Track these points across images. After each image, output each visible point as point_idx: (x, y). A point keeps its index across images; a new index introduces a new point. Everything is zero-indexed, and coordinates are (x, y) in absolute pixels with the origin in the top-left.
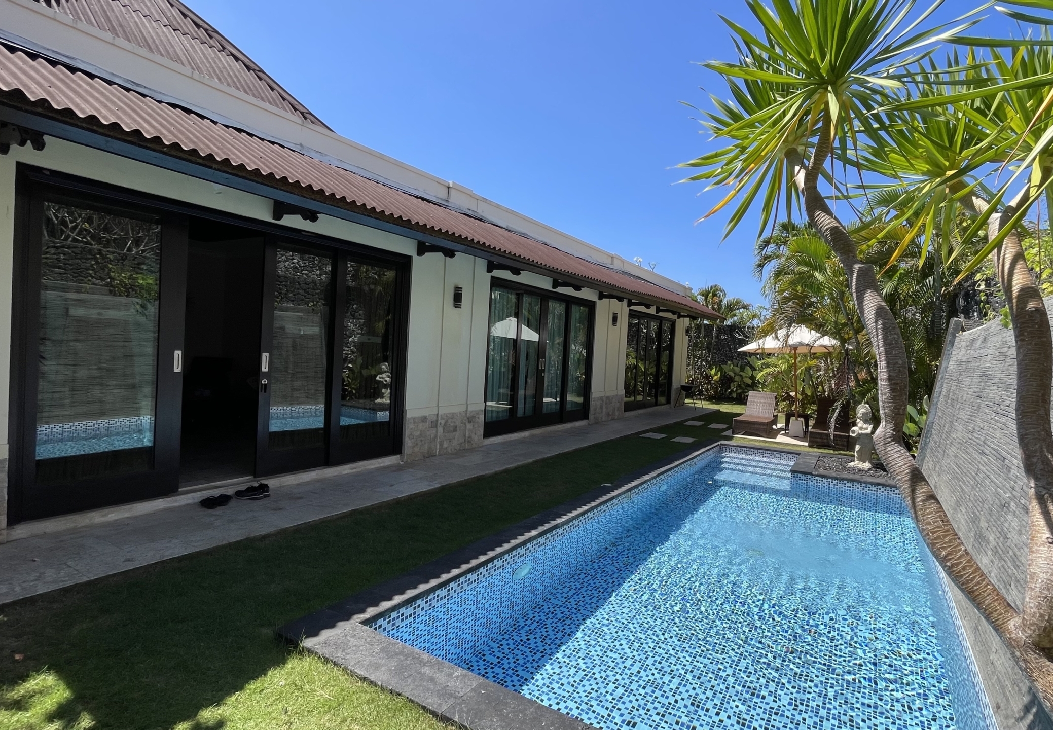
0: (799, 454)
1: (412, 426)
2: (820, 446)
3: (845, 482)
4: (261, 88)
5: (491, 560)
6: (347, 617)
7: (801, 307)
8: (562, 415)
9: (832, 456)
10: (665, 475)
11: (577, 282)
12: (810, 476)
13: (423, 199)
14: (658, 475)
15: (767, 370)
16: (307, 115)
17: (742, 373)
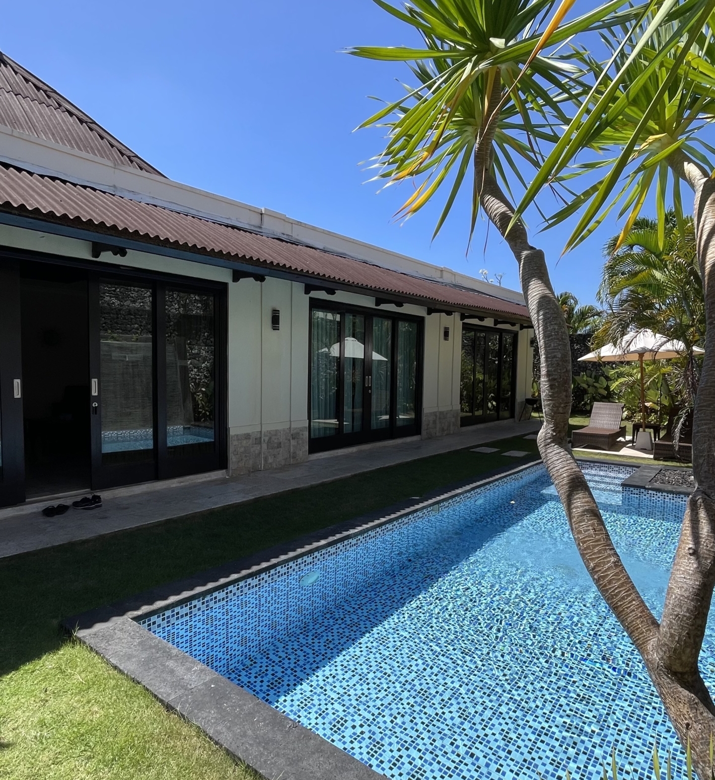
0: (638, 467)
1: (235, 443)
2: (666, 459)
3: (682, 496)
4: (92, 139)
5: (274, 566)
6: (121, 613)
7: (636, 308)
8: (392, 431)
9: (675, 469)
10: (482, 488)
11: (399, 298)
12: (642, 490)
13: (233, 227)
14: (473, 489)
15: (622, 380)
16: (133, 159)
17: (596, 384)
